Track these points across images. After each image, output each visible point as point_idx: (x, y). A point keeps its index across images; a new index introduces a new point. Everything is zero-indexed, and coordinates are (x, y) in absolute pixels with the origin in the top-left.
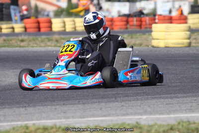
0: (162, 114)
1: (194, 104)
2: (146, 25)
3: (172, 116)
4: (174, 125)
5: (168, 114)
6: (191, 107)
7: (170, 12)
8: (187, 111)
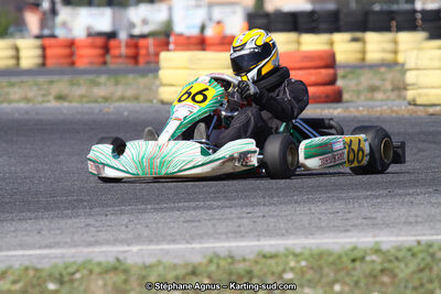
0: (174, 241)
1: (245, 221)
2: (148, 55)
3: (197, 246)
4: (200, 264)
5: (188, 242)
6: (239, 226)
7: (203, 28)
8: (230, 235)
